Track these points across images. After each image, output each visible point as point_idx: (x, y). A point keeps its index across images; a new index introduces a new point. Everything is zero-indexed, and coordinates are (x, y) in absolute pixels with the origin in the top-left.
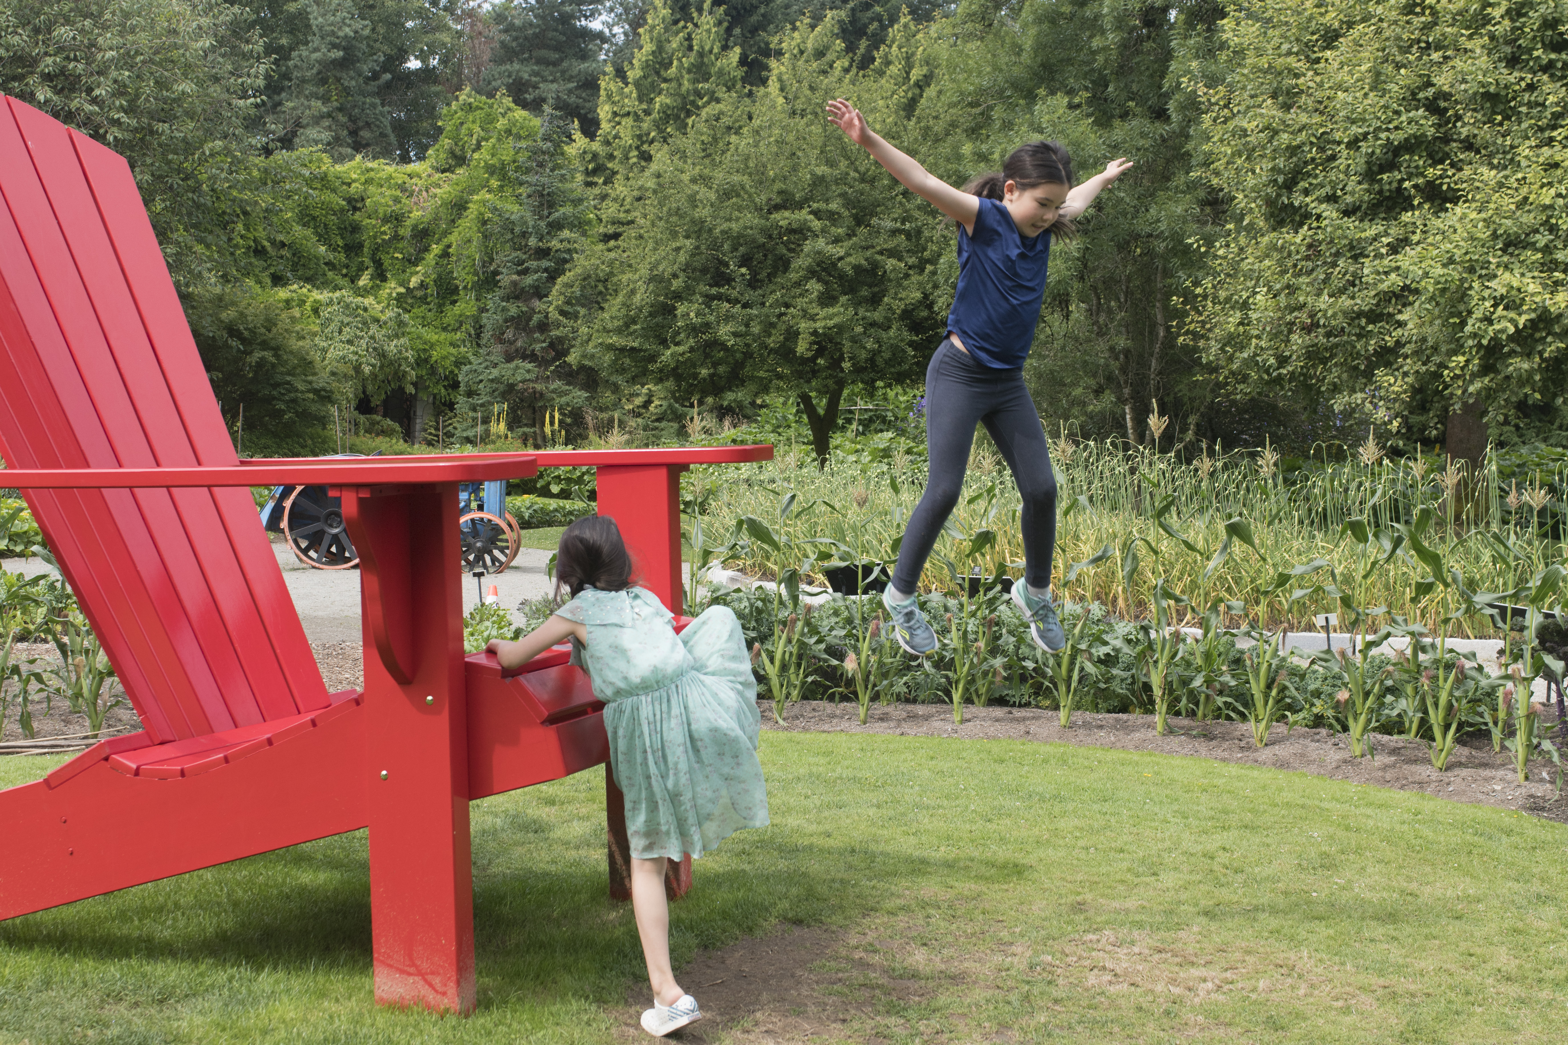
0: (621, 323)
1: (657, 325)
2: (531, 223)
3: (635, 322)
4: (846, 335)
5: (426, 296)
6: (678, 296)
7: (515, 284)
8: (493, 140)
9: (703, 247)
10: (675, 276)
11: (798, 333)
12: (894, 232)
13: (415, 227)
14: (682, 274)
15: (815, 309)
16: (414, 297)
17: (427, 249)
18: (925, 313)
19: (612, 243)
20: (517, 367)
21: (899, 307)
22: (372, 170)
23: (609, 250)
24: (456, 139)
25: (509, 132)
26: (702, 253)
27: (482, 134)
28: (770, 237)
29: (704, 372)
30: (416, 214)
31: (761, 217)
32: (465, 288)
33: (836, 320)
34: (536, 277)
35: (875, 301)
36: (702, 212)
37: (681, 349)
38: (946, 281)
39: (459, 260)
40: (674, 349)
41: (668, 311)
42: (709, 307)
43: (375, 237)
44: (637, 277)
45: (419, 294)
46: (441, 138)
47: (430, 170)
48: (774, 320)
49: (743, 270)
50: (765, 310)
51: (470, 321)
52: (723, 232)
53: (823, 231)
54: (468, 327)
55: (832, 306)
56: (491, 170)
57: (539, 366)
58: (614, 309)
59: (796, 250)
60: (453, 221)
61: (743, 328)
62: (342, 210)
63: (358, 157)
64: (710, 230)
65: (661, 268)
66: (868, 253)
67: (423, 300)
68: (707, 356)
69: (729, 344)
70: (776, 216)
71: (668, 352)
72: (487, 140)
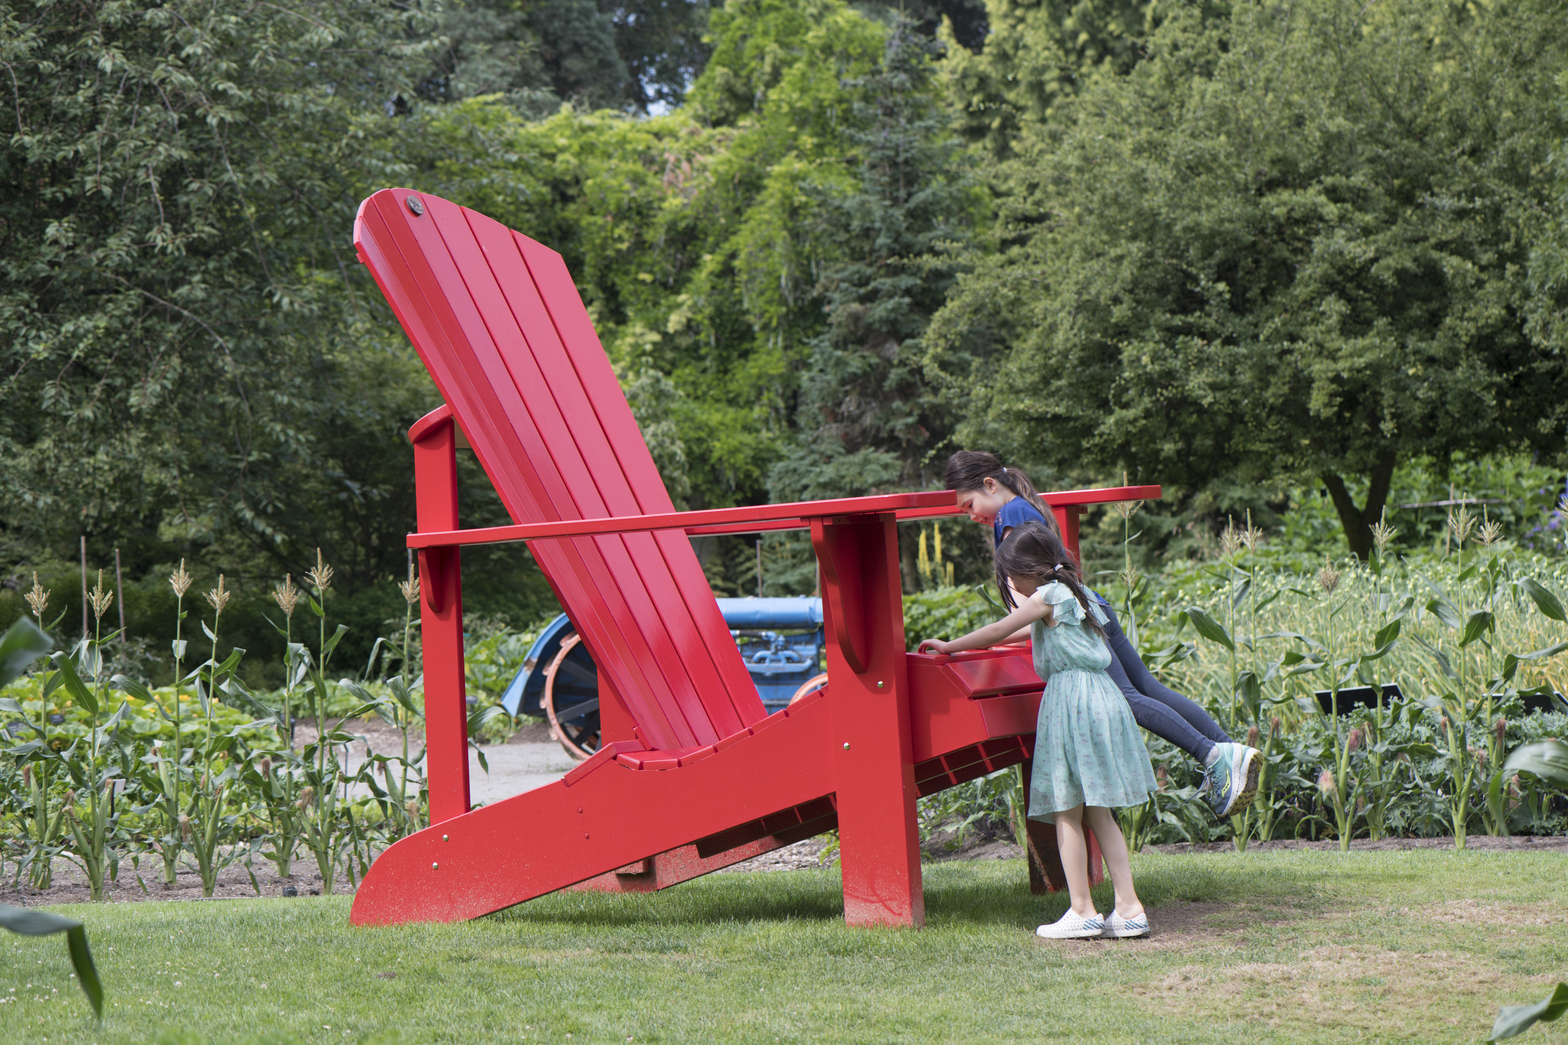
0: (1036, 378)
1: (1093, 377)
2: (878, 213)
3: (1057, 375)
4: (1385, 380)
5: (696, 347)
6: (1123, 332)
7: (856, 318)
8: (799, 66)
9: (1159, 252)
10: (1116, 300)
11: (1310, 381)
12: (1461, 214)
13: (672, 226)
14: (1127, 298)
15: (1335, 342)
16: (676, 348)
17: (694, 263)
18: (1512, 340)
19: (1015, 251)
20: (866, 461)
21: (1467, 329)
22: (591, 128)
23: (1012, 262)
24: (735, 64)
25: (827, 50)
26: (1157, 263)
27: (781, 53)
28: (1263, 232)
29: (1168, 448)
30: (673, 203)
31: (1247, 201)
32: (765, 327)
33: (1369, 357)
34: (891, 304)
35: (1433, 321)
36: (1156, 200)
37: (1131, 413)
38: (1542, 285)
39: (751, 280)
40: (1119, 413)
41: (1109, 355)
42: (1172, 346)
43: (603, 247)
44: (1057, 304)
45: (684, 342)
46: (709, 66)
47: (693, 124)
48: (1274, 361)
49: (1222, 286)
50: (1258, 348)
51: (777, 386)
52: (1187, 229)
53: (1342, 219)
54: (774, 397)
55: (1363, 335)
56: (801, 118)
57: (903, 457)
58: (1025, 357)
59: (1304, 249)
60: (738, 211)
61: (1225, 377)
62: (543, 203)
63: (566, 108)
64: (1169, 227)
65: (1093, 291)
66: (1418, 249)
67: (694, 353)
68: (1171, 422)
69: (1205, 402)
70: (1269, 199)
71: (1111, 420)
72: (790, 64)
